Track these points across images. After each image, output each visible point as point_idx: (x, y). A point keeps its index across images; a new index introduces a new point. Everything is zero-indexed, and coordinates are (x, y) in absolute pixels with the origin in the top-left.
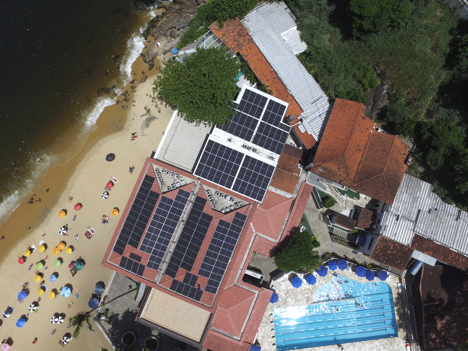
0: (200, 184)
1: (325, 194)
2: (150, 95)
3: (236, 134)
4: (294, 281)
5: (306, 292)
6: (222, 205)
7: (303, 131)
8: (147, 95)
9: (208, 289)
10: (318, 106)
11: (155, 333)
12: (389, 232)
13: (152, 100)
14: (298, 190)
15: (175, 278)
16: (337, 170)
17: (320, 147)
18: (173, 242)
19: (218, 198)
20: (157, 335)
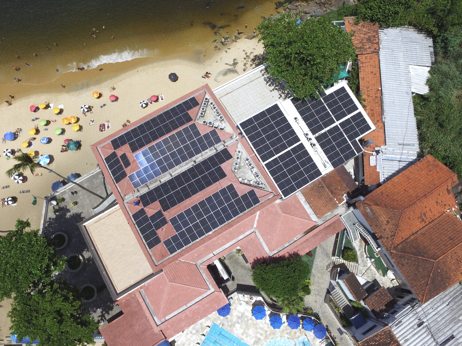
0: (237, 140)
1: (352, 245)
2: (246, 52)
3: (305, 119)
4: (257, 310)
5: (261, 331)
6: (243, 174)
7: (372, 163)
8: (244, 51)
9: (167, 243)
10: (404, 152)
11: (87, 254)
12: (400, 331)
13: (245, 57)
14: (327, 220)
15: (145, 208)
16: (385, 222)
17: (382, 188)
18: (171, 175)
19: (245, 165)
20: (86, 259)
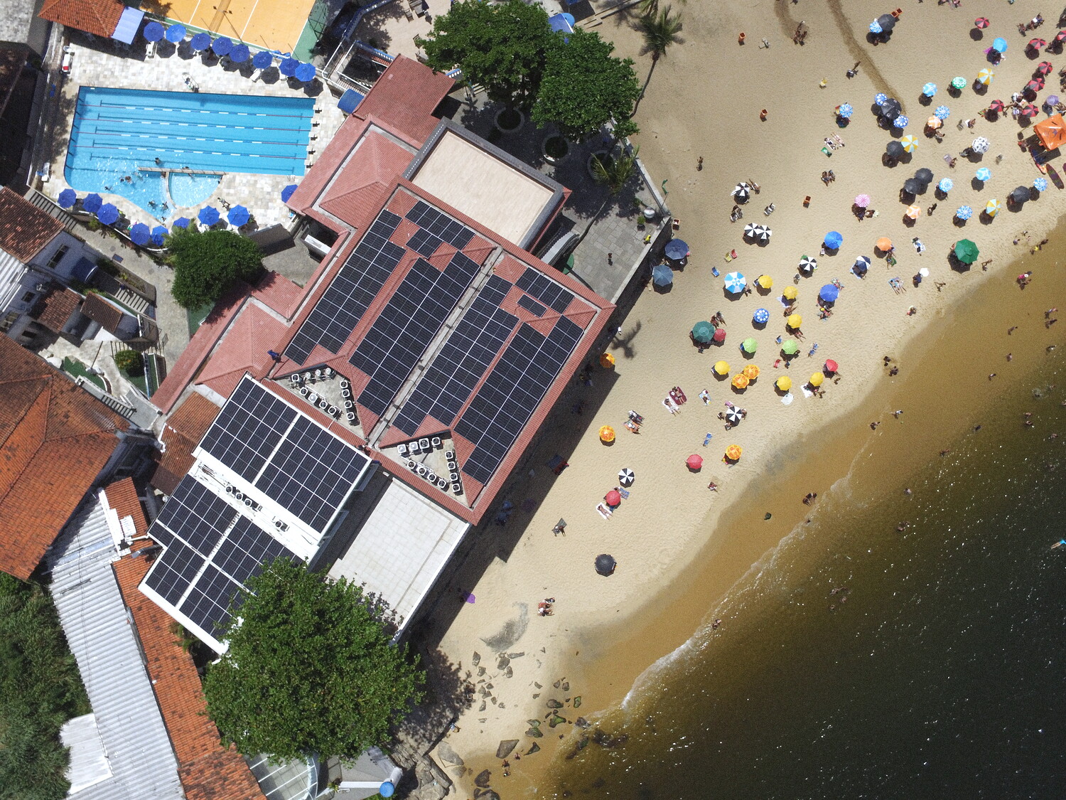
0: (369, 441)
1: (133, 383)
2: (495, 704)
6: (333, 387)
7: (129, 520)
8: (502, 706)
9: (395, 220)
10: (78, 571)
11: (548, 169)
12: (9, 269)
13: (491, 690)
14: (182, 397)
15: (455, 250)
16: (71, 415)
17: (95, 472)
19: (337, 404)
20: (544, 163)
